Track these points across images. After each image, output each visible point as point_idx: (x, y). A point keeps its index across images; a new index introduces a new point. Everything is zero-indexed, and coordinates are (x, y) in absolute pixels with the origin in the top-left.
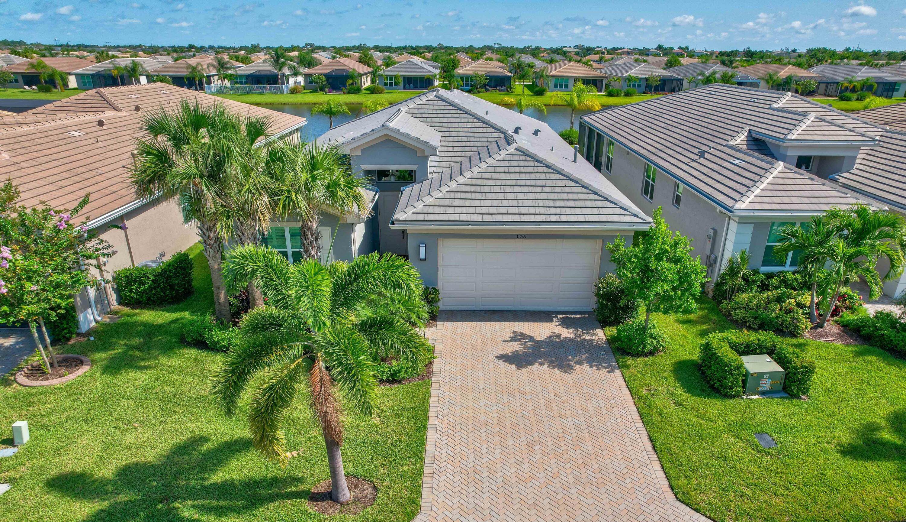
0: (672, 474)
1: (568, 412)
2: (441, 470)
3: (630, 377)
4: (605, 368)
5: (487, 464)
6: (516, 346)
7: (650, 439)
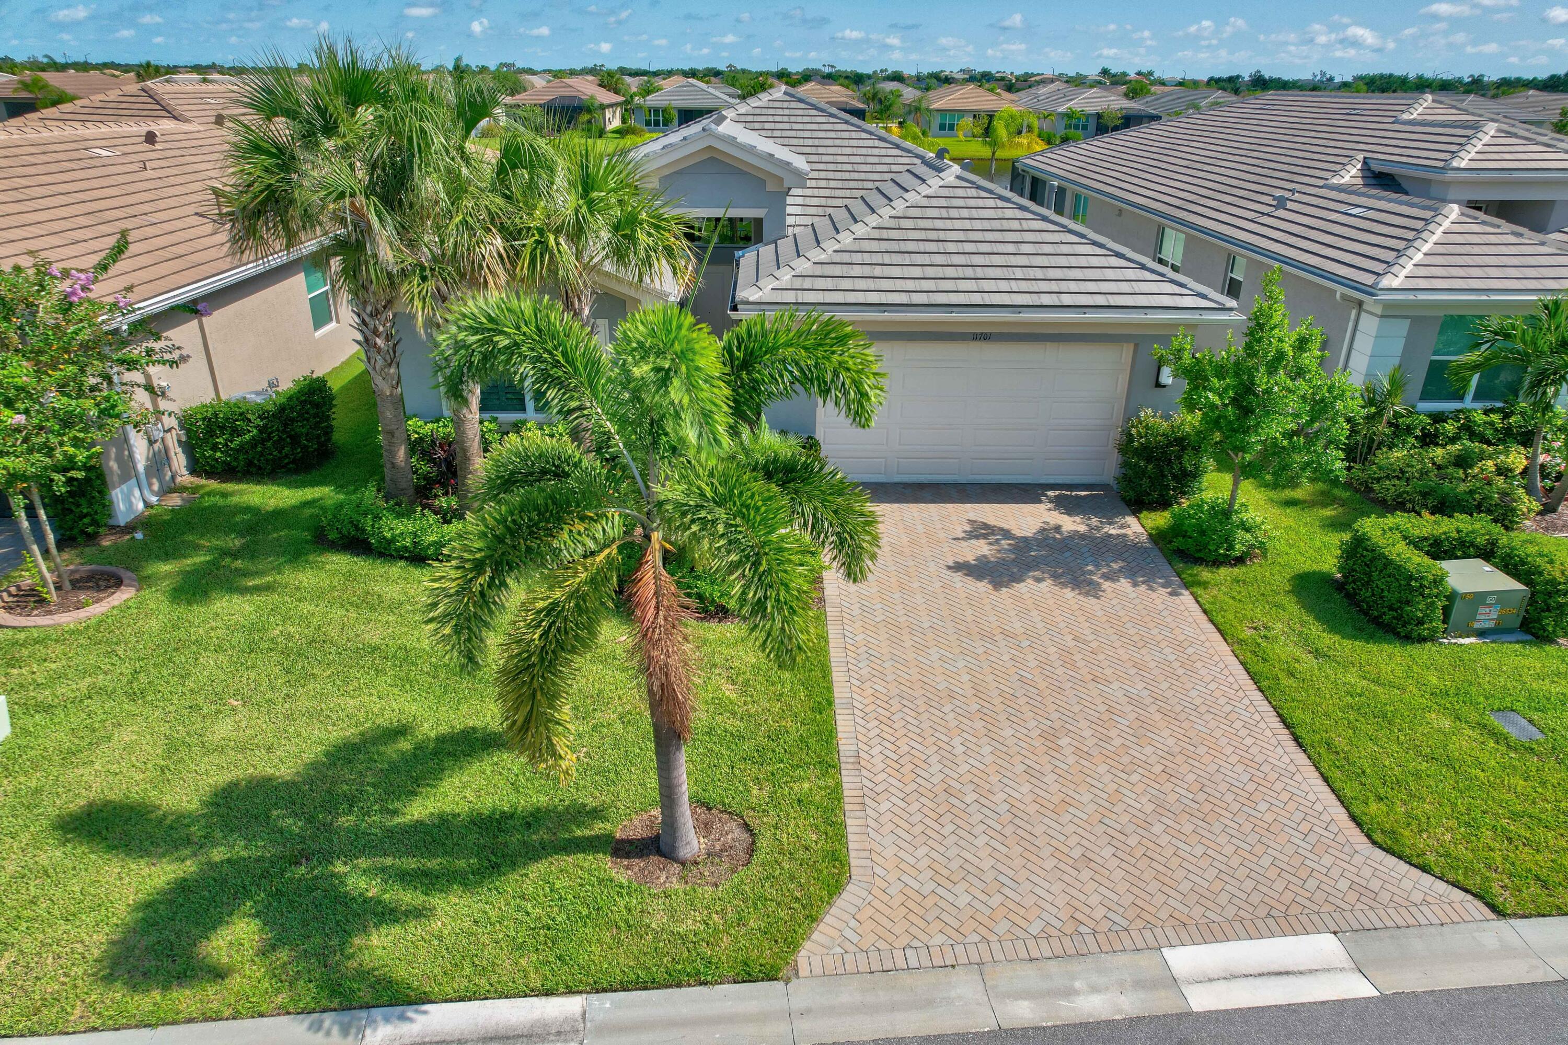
0: (1348, 792)
1: (1108, 672)
2: (879, 789)
3: (1213, 603)
4: (1164, 586)
5: (970, 777)
6: (982, 548)
7: (1284, 721)
